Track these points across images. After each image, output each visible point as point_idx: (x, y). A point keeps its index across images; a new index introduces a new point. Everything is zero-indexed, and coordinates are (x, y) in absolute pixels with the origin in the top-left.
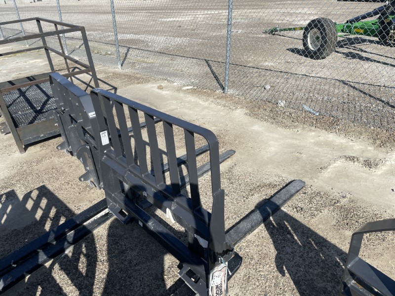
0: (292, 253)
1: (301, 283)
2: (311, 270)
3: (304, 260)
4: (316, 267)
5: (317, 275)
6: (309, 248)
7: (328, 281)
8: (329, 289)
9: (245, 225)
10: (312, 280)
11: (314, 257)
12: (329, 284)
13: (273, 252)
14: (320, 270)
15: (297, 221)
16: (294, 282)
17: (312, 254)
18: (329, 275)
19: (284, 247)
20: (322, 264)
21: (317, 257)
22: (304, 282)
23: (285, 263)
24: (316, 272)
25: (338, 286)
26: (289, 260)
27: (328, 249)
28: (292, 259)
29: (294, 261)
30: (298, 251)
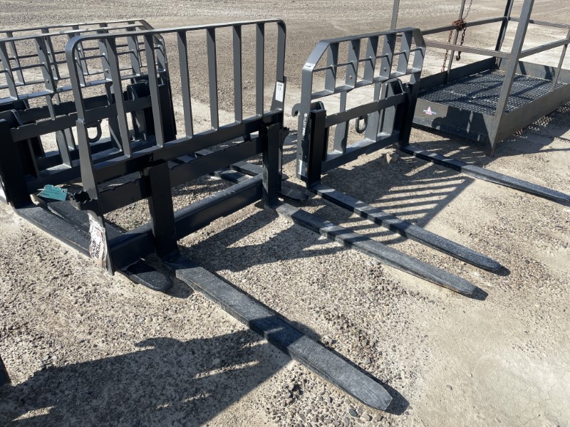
0: (180, 361)
1: (117, 365)
2: (137, 383)
3: (161, 376)
4: (141, 392)
5: (125, 390)
6: (186, 390)
7: (109, 404)
8: (95, 401)
9: (236, 298)
10: (119, 381)
11: (164, 392)
12: (105, 404)
13: (185, 336)
14: (134, 396)
15: (260, 382)
16: (121, 356)
17: (170, 391)
18: (122, 409)
19: (193, 353)
20: (145, 401)
21: (162, 398)
22: (116, 369)
23: (158, 350)
24: (132, 389)
25: (97, 417)
26: (165, 356)
27: (179, 421)
28: (165, 359)
29: (161, 363)
30: (180, 371)
